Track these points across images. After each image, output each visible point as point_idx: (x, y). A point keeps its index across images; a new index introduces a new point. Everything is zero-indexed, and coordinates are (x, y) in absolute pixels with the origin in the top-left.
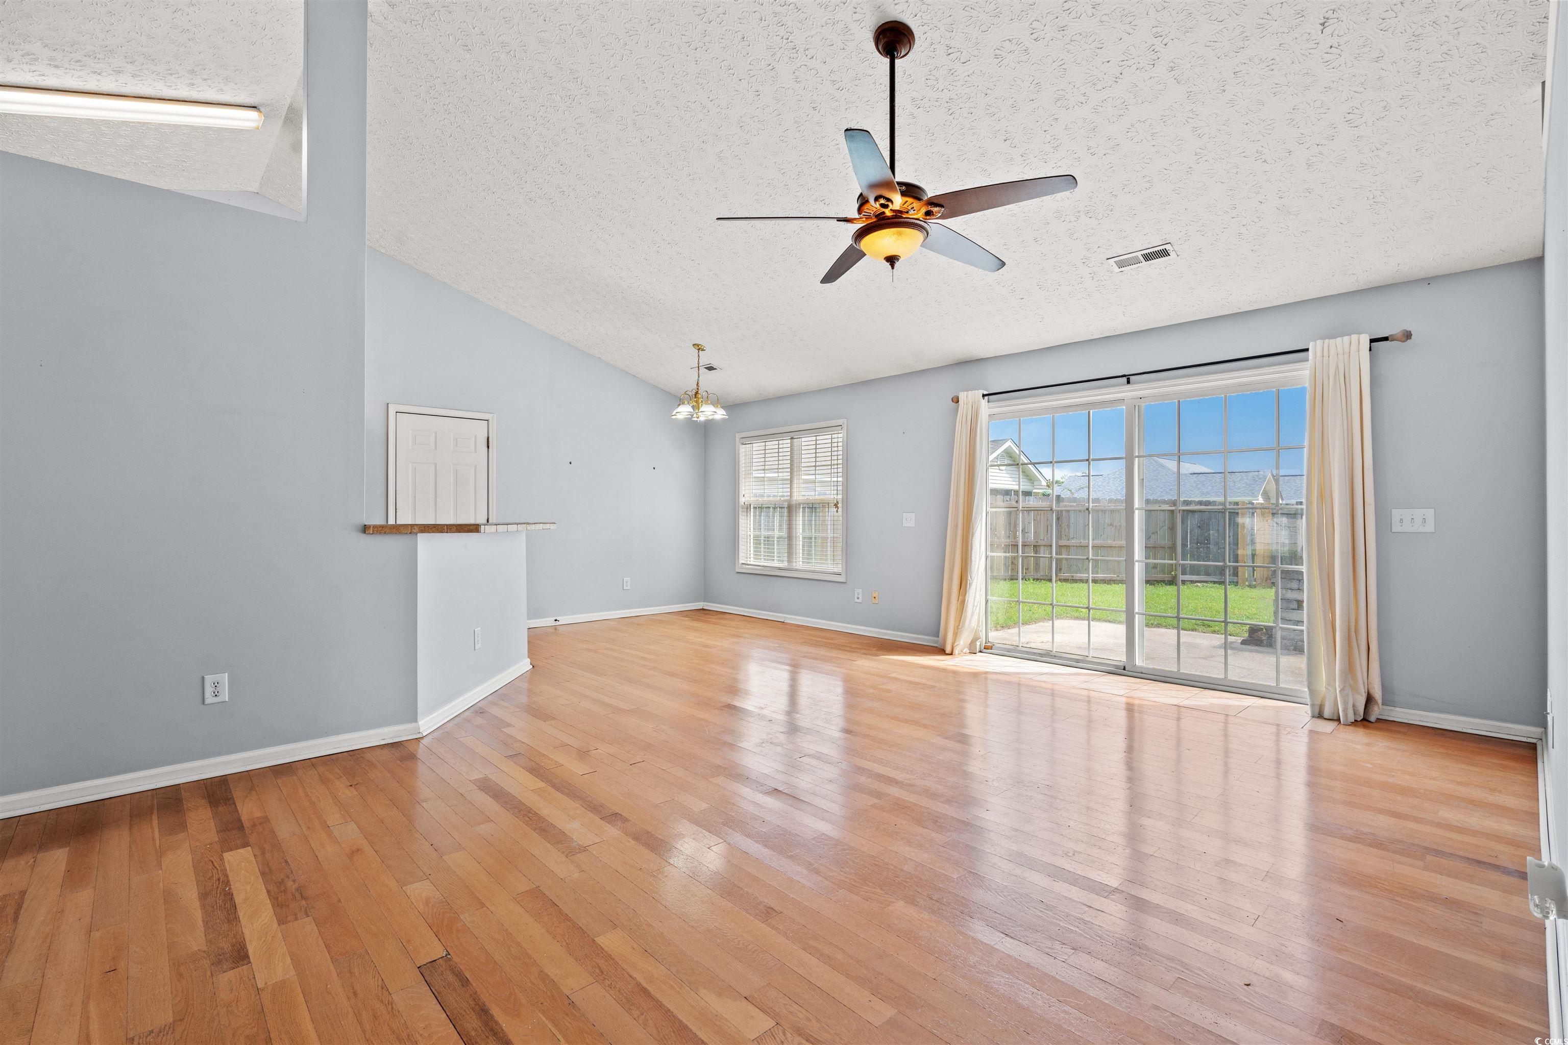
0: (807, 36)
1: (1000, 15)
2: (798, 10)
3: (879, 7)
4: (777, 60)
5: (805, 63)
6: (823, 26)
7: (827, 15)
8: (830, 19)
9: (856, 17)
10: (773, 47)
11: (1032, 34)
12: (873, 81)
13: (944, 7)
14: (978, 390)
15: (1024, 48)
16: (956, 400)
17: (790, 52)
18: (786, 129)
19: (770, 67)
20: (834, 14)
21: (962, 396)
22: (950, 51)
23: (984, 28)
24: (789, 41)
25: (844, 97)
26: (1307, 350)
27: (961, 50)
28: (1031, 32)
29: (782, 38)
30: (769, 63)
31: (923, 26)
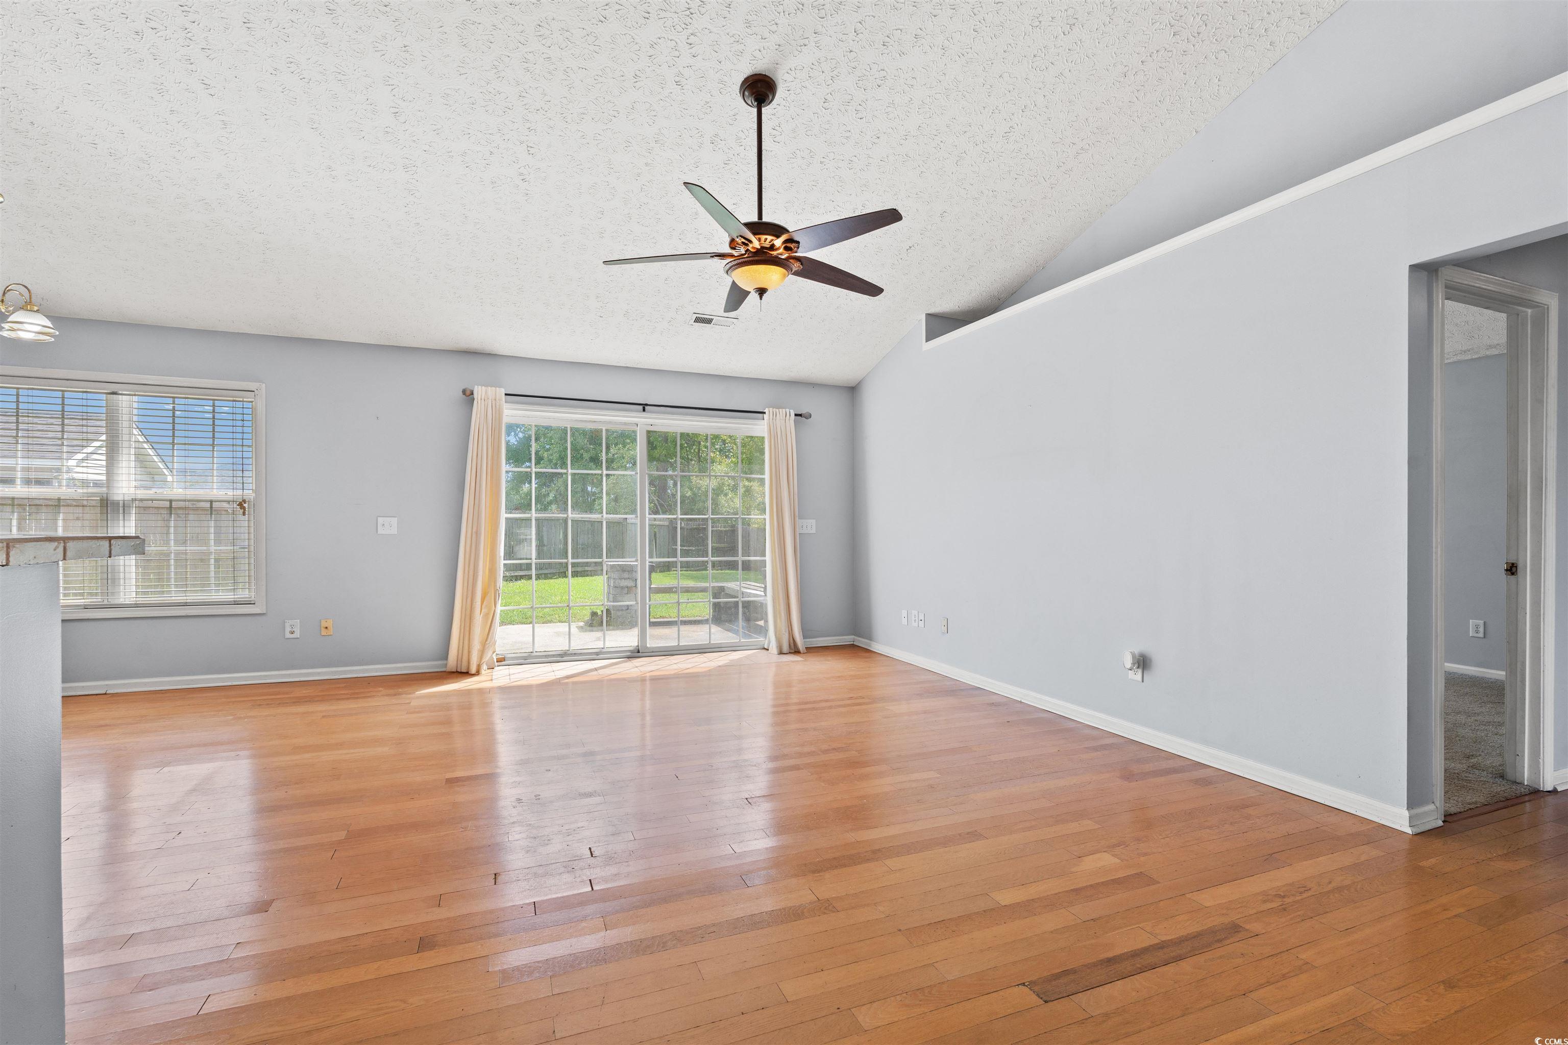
0: (708, 27)
1: (824, 134)
2: (728, 6)
3: (777, 64)
4: (659, 16)
5: (678, 41)
6: (728, 34)
7: (741, 32)
8: (739, 36)
9: (757, 54)
10: (671, 6)
11: (823, 158)
12: (708, 100)
13: (807, 102)
14: (499, 388)
15: (811, 162)
16: (468, 395)
17: (680, 23)
18: (585, 67)
19: (647, 15)
20: (747, 37)
21: (479, 392)
22: (776, 128)
23: (809, 133)
24: (691, 16)
25: (672, 91)
26: (765, 413)
27: (783, 133)
28: (824, 156)
29: (689, 9)
30: (649, 11)
31: (784, 100)
